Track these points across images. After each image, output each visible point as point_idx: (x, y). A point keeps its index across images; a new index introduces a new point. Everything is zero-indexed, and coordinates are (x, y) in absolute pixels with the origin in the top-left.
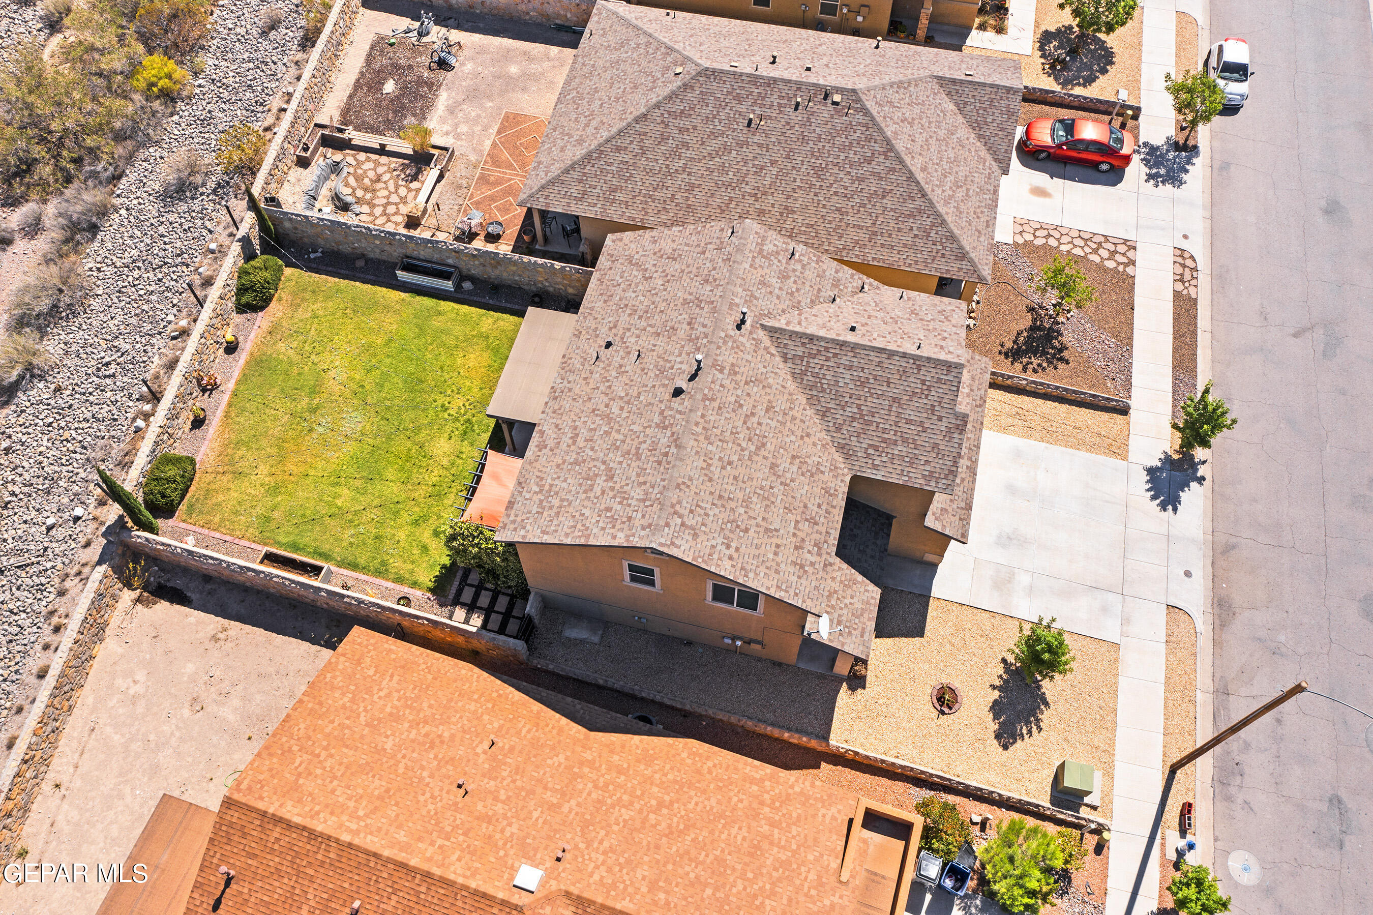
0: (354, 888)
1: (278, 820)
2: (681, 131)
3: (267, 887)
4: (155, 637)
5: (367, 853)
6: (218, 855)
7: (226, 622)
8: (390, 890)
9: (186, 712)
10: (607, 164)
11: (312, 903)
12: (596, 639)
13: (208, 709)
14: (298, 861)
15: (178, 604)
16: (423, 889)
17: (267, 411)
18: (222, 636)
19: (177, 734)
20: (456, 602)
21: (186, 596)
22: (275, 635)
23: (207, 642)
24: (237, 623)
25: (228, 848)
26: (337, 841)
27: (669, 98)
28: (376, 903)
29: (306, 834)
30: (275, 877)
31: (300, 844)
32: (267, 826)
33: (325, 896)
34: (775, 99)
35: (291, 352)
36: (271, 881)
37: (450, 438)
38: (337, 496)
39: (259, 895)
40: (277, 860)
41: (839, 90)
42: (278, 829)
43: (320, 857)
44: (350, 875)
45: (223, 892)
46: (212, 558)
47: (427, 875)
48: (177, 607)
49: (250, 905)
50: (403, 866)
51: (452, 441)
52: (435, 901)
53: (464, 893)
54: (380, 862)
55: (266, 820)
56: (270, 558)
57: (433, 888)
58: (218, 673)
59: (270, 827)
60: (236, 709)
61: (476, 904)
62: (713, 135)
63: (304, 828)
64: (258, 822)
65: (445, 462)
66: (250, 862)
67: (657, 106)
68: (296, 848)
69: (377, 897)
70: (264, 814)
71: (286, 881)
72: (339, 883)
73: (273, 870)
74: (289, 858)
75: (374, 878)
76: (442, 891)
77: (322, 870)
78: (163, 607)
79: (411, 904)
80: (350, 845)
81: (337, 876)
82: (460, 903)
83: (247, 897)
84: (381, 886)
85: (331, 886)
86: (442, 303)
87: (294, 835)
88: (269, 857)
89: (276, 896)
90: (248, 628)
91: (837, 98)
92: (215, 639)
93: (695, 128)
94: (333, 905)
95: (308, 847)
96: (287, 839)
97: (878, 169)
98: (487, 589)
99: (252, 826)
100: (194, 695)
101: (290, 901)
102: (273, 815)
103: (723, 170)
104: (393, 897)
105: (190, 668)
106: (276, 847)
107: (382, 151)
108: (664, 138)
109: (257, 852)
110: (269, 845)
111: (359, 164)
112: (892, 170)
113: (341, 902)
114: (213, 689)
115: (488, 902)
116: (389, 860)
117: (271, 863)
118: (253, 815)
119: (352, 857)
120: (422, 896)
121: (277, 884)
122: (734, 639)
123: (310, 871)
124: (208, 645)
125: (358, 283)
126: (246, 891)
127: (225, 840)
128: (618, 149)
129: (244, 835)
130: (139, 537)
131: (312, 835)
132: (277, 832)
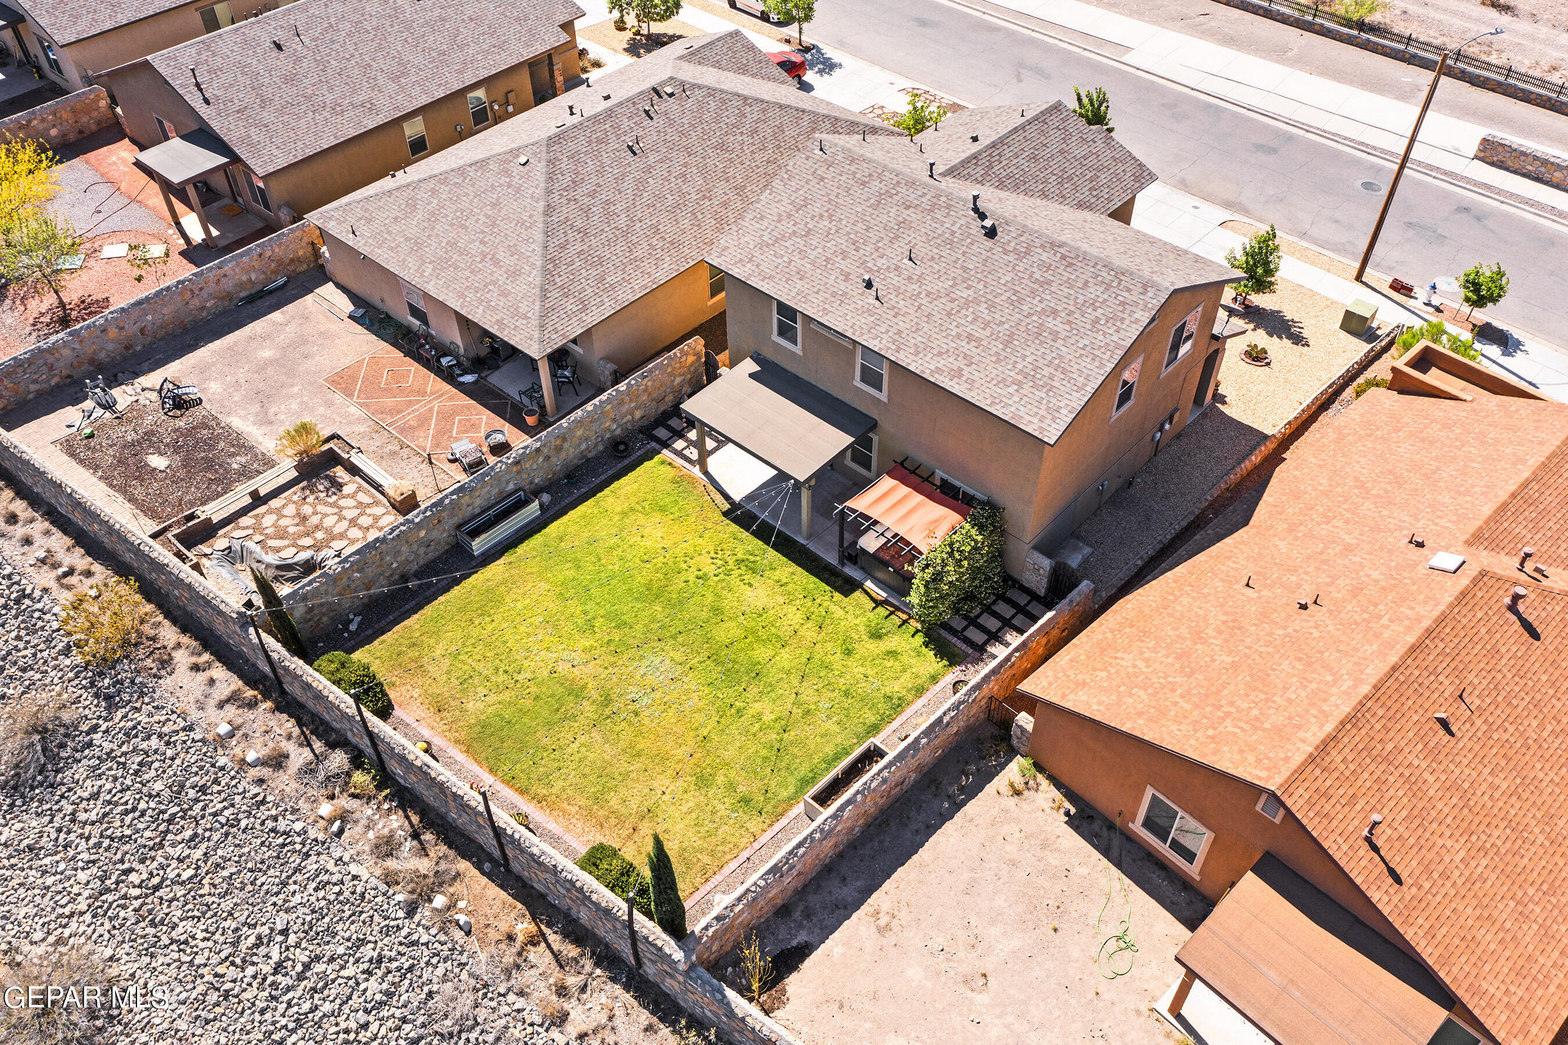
0: (1421, 712)
1: (1325, 746)
2: (592, 195)
3: (1392, 803)
4: (841, 1007)
5: (1389, 675)
6: (1340, 840)
7: (865, 909)
8: (1432, 678)
9: (981, 999)
10: (568, 265)
11: (1424, 765)
12: (1087, 550)
13: (989, 969)
14: (1374, 753)
15: (802, 961)
16: (1441, 645)
17: (569, 751)
18: (884, 920)
19: (1010, 1019)
20: (981, 649)
21: (796, 948)
22: (915, 857)
23: (884, 941)
24: (875, 895)
25: (1335, 823)
26: (1368, 698)
27: (550, 178)
28: (1442, 700)
29: (1348, 726)
30: (1384, 788)
31: (1357, 739)
32: (1325, 764)
33: (1420, 747)
34: (626, 123)
35: (492, 698)
36: (1388, 796)
37: (750, 585)
38: (758, 717)
39: (1399, 819)
40: (1366, 775)
41: (664, 83)
42: (1334, 753)
43: (1378, 727)
44: (1406, 707)
45: (1382, 859)
46: (800, 845)
47: (1429, 633)
48: (807, 964)
49: (1406, 835)
50: (1413, 649)
51: (755, 584)
52: (1456, 641)
53: (1456, 610)
54: (1402, 669)
55: (1318, 760)
56: (824, 798)
57: (1442, 636)
58: (941, 940)
59: (1328, 759)
60: (1005, 933)
61: (1469, 607)
62: (620, 179)
63: (1343, 723)
64: (1318, 772)
65: (781, 600)
66: (1358, 807)
67: (549, 192)
68: (1360, 747)
69: (1436, 695)
70: (1311, 759)
71: (1392, 779)
72: (1410, 723)
73: (1376, 787)
74: (1368, 760)
75: (1416, 685)
76: (1448, 630)
77: (1392, 734)
78: (793, 983)
79: (1453, 665)
80: (1377, 688)
81: (1403, 721)
82: (1465, 621)
83: (1395, 836)
84: (1427, 683)
85: (1411, 734)
86: (547, 530)
87: (1346, 740)
88: (1360, 783)
89: (1405, 800)
90: (888, 885)
91: (669, 90)
92: (883, 930)
93: (598, 185)
94: (1432, 744)
95: (1363, 732)
96: (1347, 750)
97: (755, 116)
98: (978, 616)
99: (1320, 781)
100: (960, 979)
101: (1415, 788)
102: (1316, 748)
103: (660, 197)
104: (1441, 678)
105: (914, 973)
106: (1352, 767)
107: (258, 500)
108: (587, 212)
109: (1351, 792)
110: (1347, 773)
111: (257, 528)
112: (764, 111)
113: (1431, 734)
114: (961, 955)
115: (1469, 596)
116: (1404, 659)
117: (1368, 784)
118: (1309, 770)
119: (1389, 693)
120: (1448, 650)
121: (1392, 792)
122: (1161, 429)
123: (1390, 746)
124: (890, 939)
125: (441, 599)
126: (1389, 832)
127: (1325, 822)
128: (563, 247)
129: (1326, 795)
130: (706, 928)
131: (1350, 721)
132: (1335, 756)
